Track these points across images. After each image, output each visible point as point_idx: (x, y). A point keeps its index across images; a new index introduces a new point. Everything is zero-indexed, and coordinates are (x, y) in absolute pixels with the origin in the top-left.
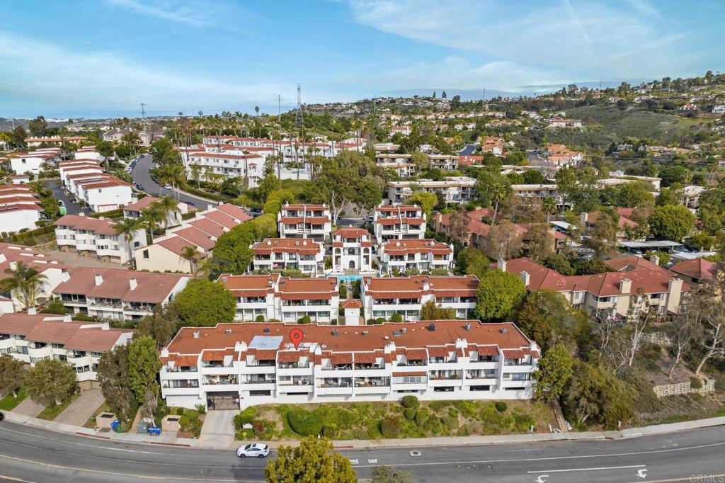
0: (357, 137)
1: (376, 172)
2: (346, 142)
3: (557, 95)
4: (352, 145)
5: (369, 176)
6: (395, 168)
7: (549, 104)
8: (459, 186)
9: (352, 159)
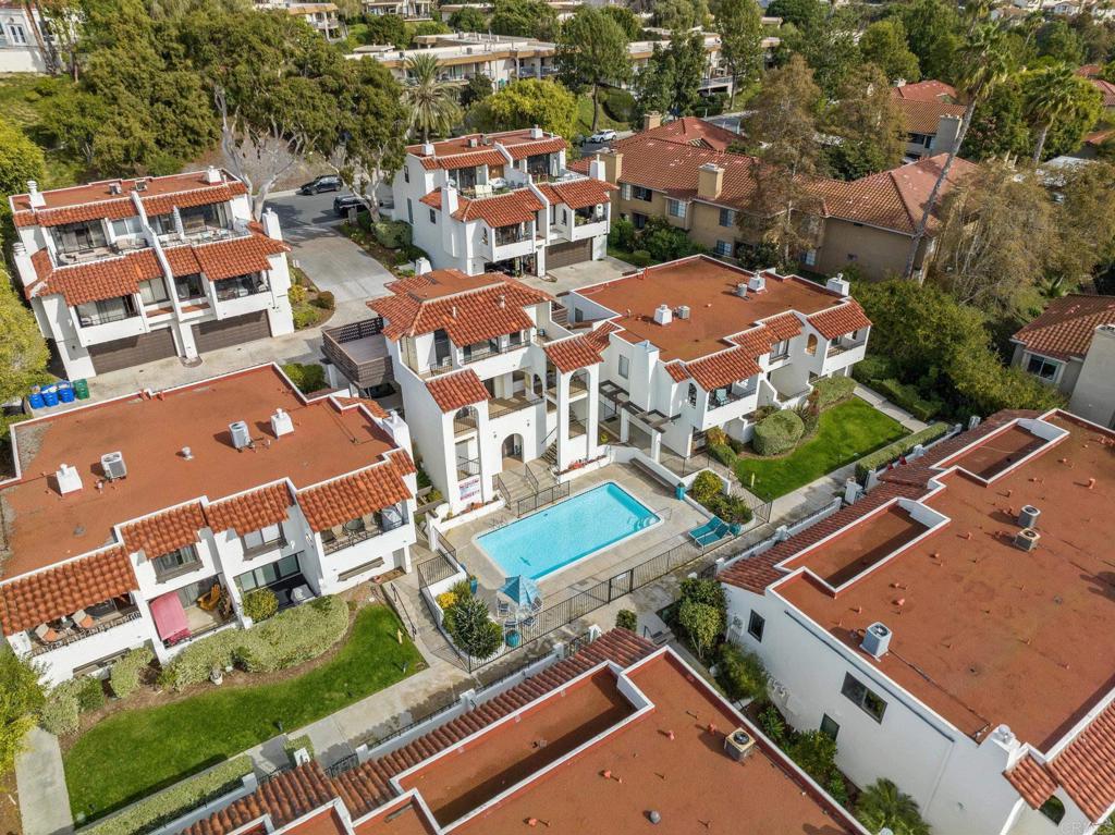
8: (510, 58)
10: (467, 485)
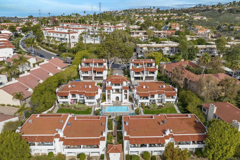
0: (122, 23)
1: (131, 40)
2: (117, 25)
3: (194, 8)
4: (120, 27)
5: (128, 42)
6: (139, 37)
7: (192, 11)
8: (170, 47)
9: (119, 34)
10: (109, 100)
